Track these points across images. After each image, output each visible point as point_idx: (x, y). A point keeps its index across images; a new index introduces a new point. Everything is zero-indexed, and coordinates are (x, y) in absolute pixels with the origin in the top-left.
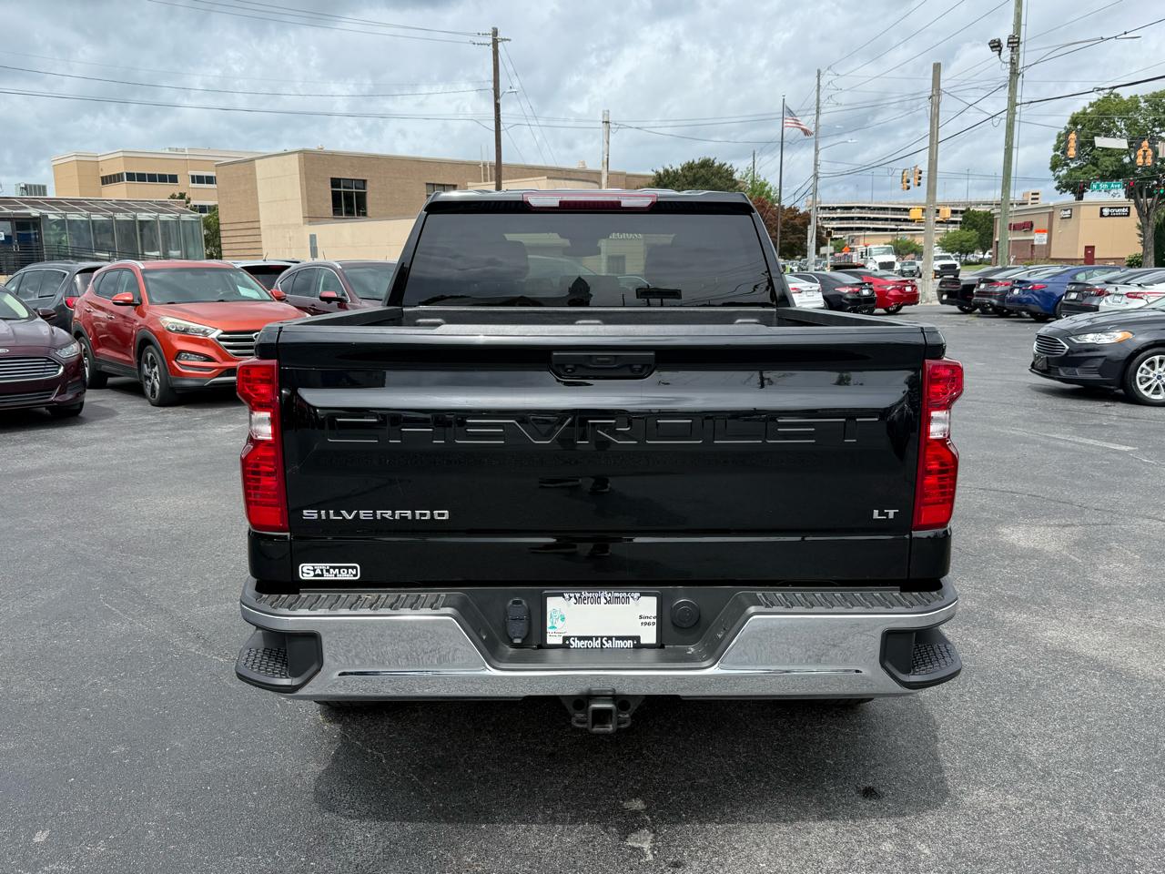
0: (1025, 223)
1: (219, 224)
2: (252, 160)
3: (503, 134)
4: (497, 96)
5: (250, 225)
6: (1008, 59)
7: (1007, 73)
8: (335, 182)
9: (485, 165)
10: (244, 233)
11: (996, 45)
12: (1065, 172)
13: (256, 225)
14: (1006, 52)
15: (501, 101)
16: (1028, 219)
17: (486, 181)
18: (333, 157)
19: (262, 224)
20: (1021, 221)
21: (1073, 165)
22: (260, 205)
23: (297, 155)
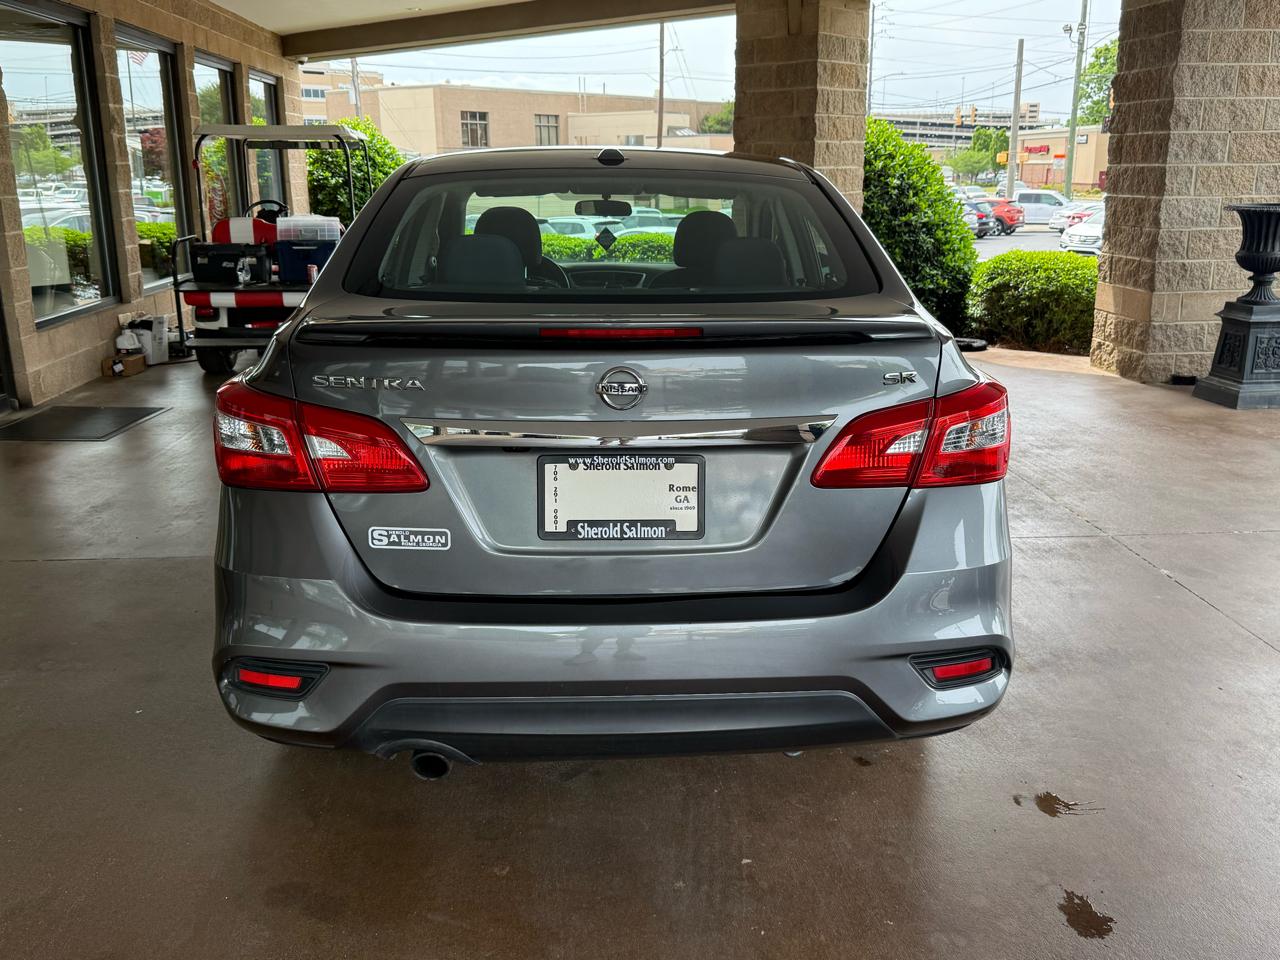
0: (1042, 147)
3: (665, 85)
6: (1076, 40)
7: (1076, 50)
8: (464, 114)
9: (582, 97)
11: (1068, 30)
12: (1089, 103)
14: (1075, 35)
15: (665, 58)
16: (1044, 143)
17: (583, 111)
18: (464, 91)
20: (1037, 144)
21: (1096, 98)
23: (431, 90)
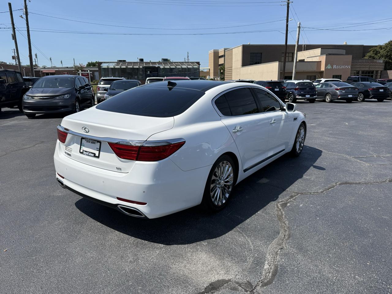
1: (225, 68)
2: (232, 49)
4: (287, 21)
5: (230, 68)
9: (304, 46)
10: (228, 71)
13: (231, 68)
19: (233, 68)
22: (233, 62)
23: (241, 47)
